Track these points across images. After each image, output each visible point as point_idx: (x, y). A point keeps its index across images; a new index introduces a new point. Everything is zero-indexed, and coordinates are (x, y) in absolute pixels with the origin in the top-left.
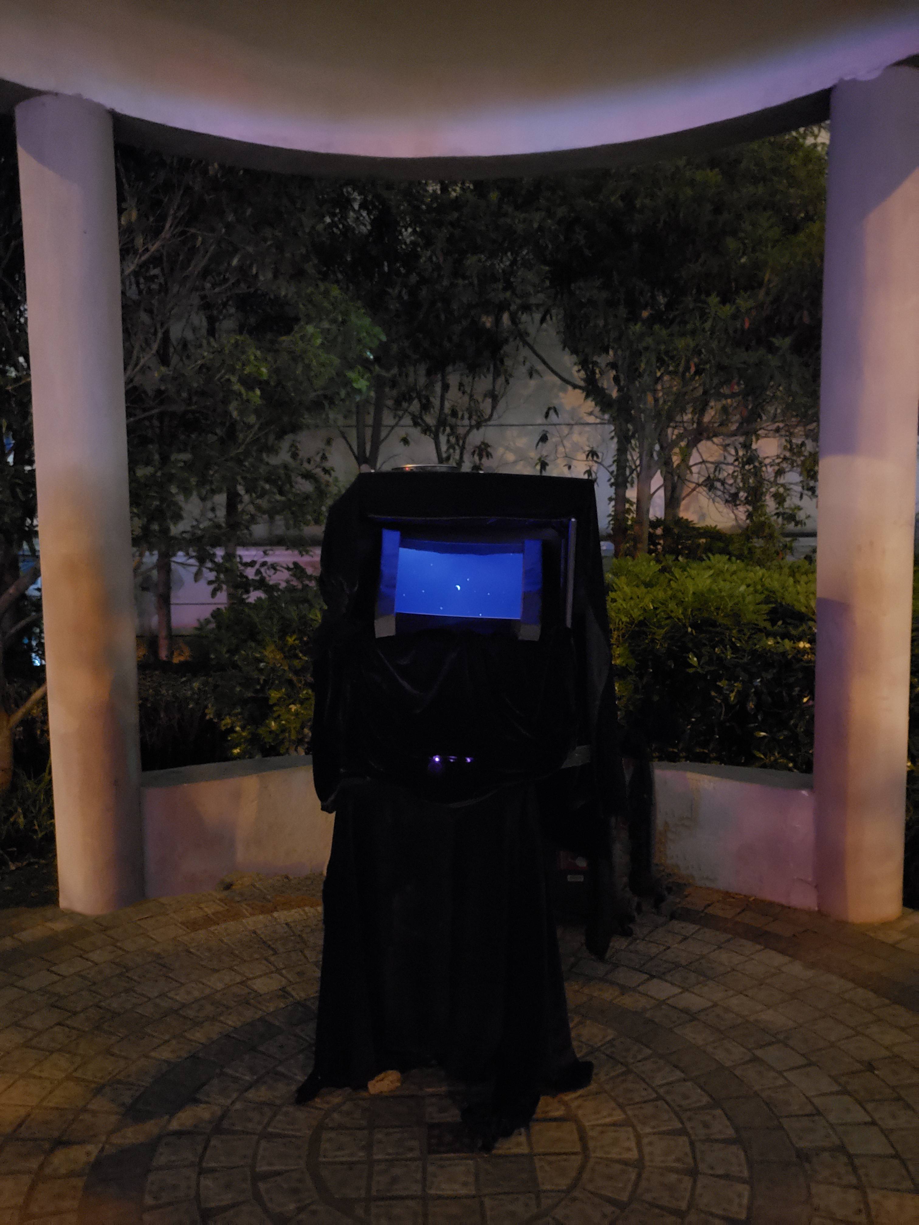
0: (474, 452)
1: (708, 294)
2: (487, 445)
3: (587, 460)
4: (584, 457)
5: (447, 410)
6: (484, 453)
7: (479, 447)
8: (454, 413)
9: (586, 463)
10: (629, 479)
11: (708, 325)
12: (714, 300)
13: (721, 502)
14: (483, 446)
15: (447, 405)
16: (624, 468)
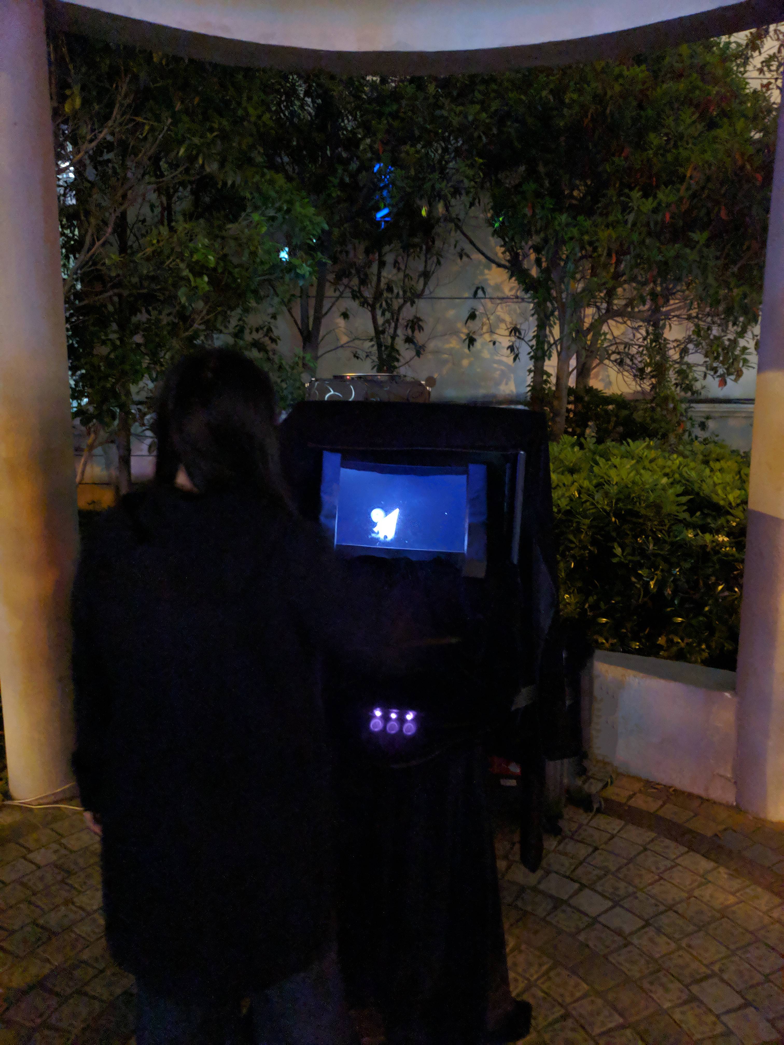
0: (407, 326)
1: (631, 189)
2: (419, 319)
3: (510, 336)
4: (507, 333)
5: (383, 285)
6: (416, 327)
7: (412, 321)
8: (390, 289)
9: (509, 338)
10: (547, 353)
11: (631, 218)
12: (636, 194)
13: (630, 377)
14: (415, 320)
15: (383, 281)
16: (543, 343)
